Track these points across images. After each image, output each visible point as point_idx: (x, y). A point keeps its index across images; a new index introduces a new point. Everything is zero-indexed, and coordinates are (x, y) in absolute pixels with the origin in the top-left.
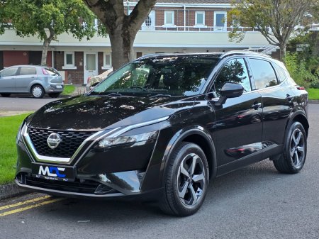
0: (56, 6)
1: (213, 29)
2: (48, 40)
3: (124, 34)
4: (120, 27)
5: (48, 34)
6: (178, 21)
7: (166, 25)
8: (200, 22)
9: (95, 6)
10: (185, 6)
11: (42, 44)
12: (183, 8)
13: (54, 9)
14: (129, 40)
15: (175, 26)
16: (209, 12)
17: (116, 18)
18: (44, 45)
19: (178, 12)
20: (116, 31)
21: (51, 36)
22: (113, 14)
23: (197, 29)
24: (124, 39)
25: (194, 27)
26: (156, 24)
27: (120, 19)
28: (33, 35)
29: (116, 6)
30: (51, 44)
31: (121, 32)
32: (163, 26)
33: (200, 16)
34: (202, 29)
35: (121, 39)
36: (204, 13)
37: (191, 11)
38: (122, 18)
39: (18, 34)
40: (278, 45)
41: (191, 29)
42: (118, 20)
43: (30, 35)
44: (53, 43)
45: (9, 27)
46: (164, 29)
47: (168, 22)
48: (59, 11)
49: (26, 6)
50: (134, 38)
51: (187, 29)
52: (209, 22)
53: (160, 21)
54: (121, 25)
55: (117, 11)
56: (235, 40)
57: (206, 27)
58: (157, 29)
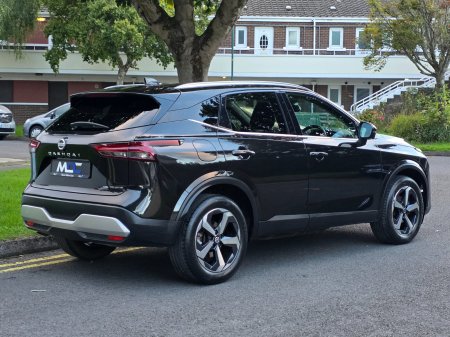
0: (132, 23)
1: (353, 53)
2: (125, 68)
3: (194, 60)
4: (188, 52)
5: (124, 59)
6: (305, 41)
7: (288, 48)
8: (336, 42)
9: (155, 23)
10: (315, 21)
11: (117, 73)
12: (312, 23)
13: (129, 26)
14: (201, 68)
15: (301, 49)
16: (349, 29)
17: (183, 39)
18: (119, 75)
19: (306, 29)
20: (183, 56)
21: (129, 62)
22: (180, 34)
23: (331, 53)
24: (194, 67)
25: (328, 49)
26: (275, 45)
27: (189, 41)
28: (103, 61)
29: (184, 24)
30: (128, 73)
31: (190, 58)
32: (284, 49)
33: (336, 35)
34: (338, 53)
35: (191, 67)
36: (341, 31)
37: (324, 28)
38: (192, 39)
39: (86, 59)
40: (433, 75)
41: (322, 53)
42: (186, 42)
43: (100, 60)
44: (131, 72)
45: (72, 49)
46: (285, 52)
47: (290, 43)
48: (136, 30)
49: (93, 22)
50: (208, 66)
51: (317, 54)
52: (349, 42)
53: (280, 42)
54: (190, 49)
55: (185, 30)
56: (373, 67)
57: (345, 49)
58: (275, 52)
